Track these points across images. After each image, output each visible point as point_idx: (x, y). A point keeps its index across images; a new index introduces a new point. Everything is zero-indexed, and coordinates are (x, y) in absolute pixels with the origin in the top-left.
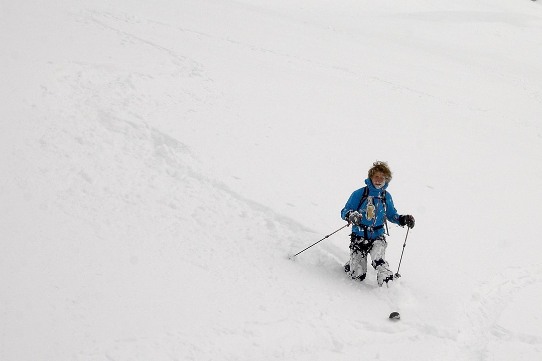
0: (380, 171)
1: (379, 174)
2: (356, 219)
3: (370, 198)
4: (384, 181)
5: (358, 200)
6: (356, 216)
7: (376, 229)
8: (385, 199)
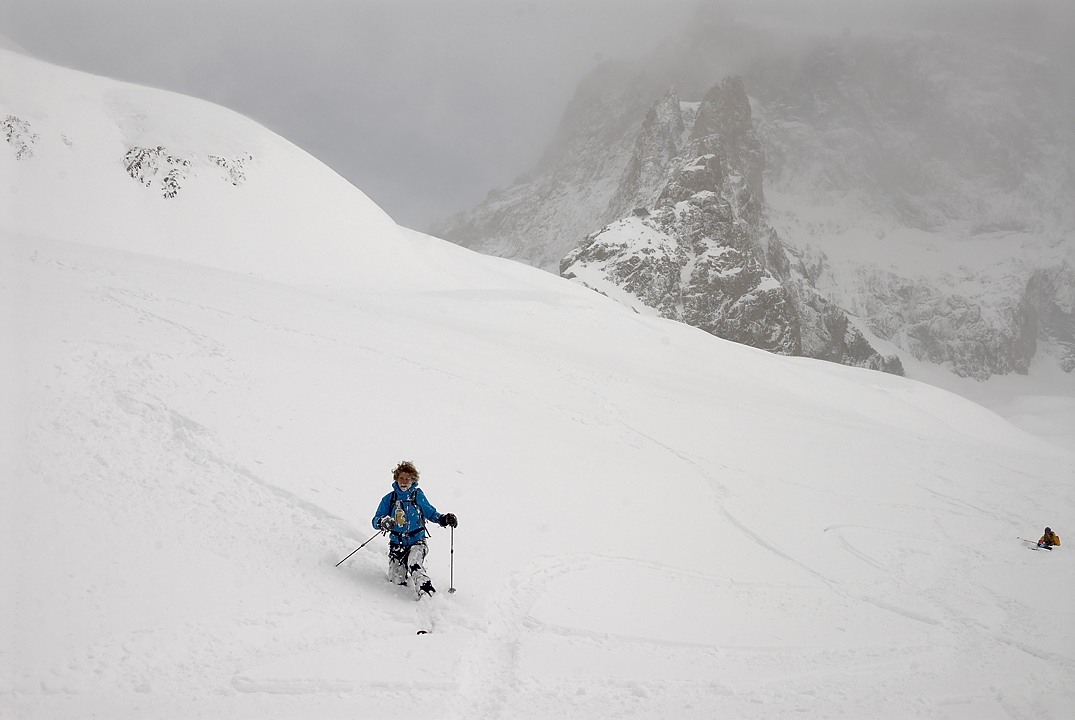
0: (406, 471)
1: (404, 474)
2: (388, 525)
3: (398, 503)
4: (411, 482)
5: (388, 505)
6: (387, 521)
7: (412, 534)
8: (415, 501)
